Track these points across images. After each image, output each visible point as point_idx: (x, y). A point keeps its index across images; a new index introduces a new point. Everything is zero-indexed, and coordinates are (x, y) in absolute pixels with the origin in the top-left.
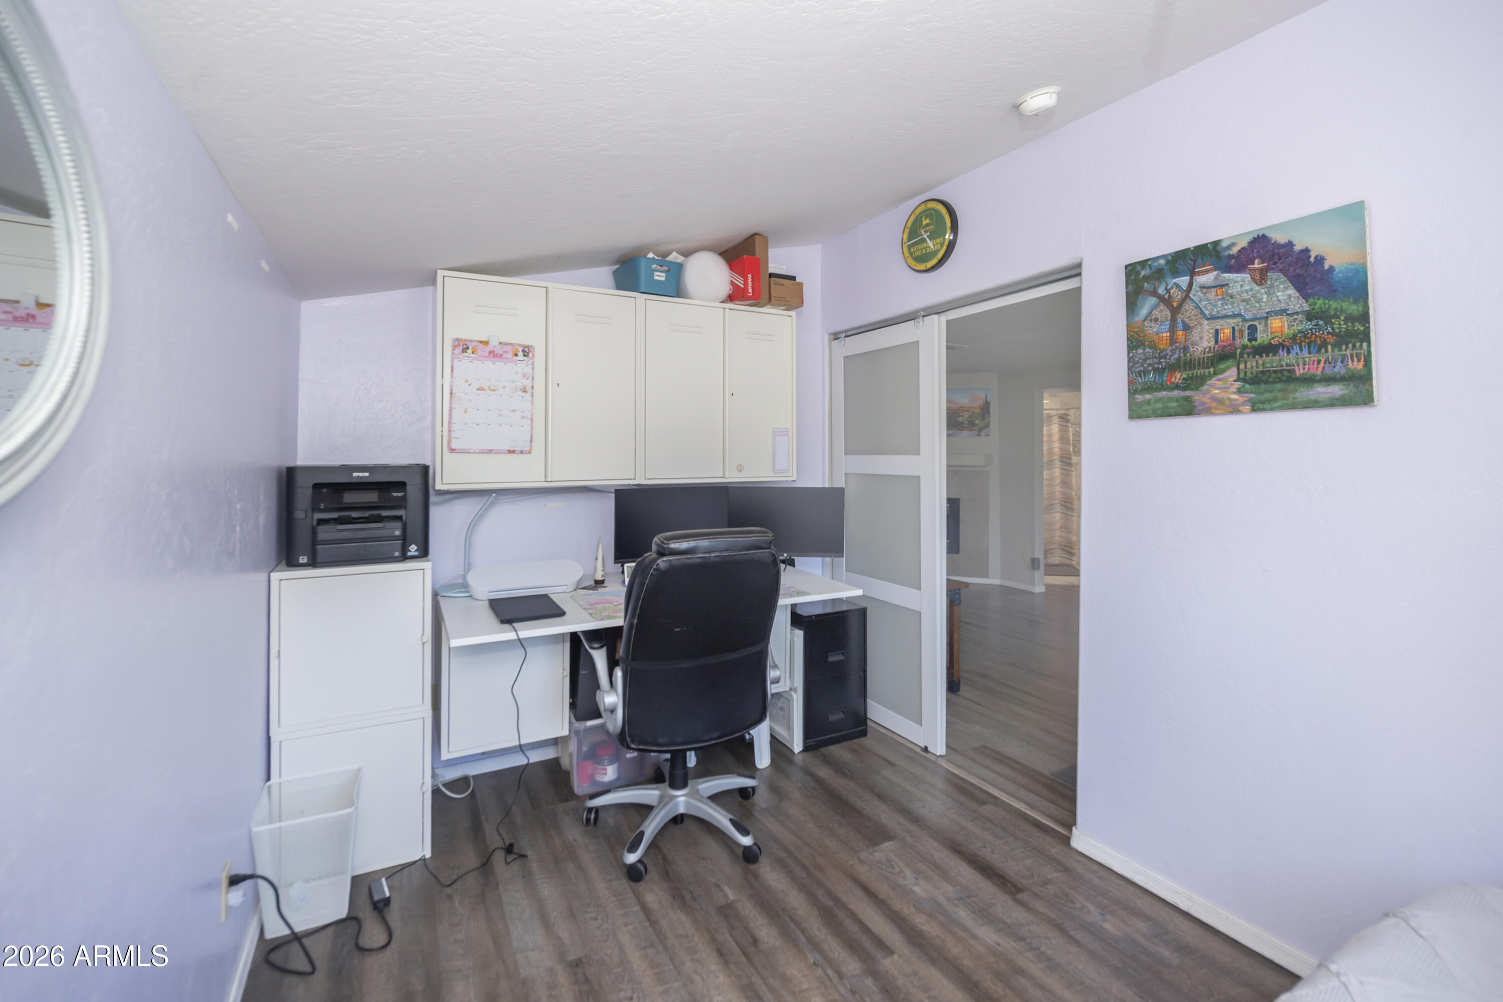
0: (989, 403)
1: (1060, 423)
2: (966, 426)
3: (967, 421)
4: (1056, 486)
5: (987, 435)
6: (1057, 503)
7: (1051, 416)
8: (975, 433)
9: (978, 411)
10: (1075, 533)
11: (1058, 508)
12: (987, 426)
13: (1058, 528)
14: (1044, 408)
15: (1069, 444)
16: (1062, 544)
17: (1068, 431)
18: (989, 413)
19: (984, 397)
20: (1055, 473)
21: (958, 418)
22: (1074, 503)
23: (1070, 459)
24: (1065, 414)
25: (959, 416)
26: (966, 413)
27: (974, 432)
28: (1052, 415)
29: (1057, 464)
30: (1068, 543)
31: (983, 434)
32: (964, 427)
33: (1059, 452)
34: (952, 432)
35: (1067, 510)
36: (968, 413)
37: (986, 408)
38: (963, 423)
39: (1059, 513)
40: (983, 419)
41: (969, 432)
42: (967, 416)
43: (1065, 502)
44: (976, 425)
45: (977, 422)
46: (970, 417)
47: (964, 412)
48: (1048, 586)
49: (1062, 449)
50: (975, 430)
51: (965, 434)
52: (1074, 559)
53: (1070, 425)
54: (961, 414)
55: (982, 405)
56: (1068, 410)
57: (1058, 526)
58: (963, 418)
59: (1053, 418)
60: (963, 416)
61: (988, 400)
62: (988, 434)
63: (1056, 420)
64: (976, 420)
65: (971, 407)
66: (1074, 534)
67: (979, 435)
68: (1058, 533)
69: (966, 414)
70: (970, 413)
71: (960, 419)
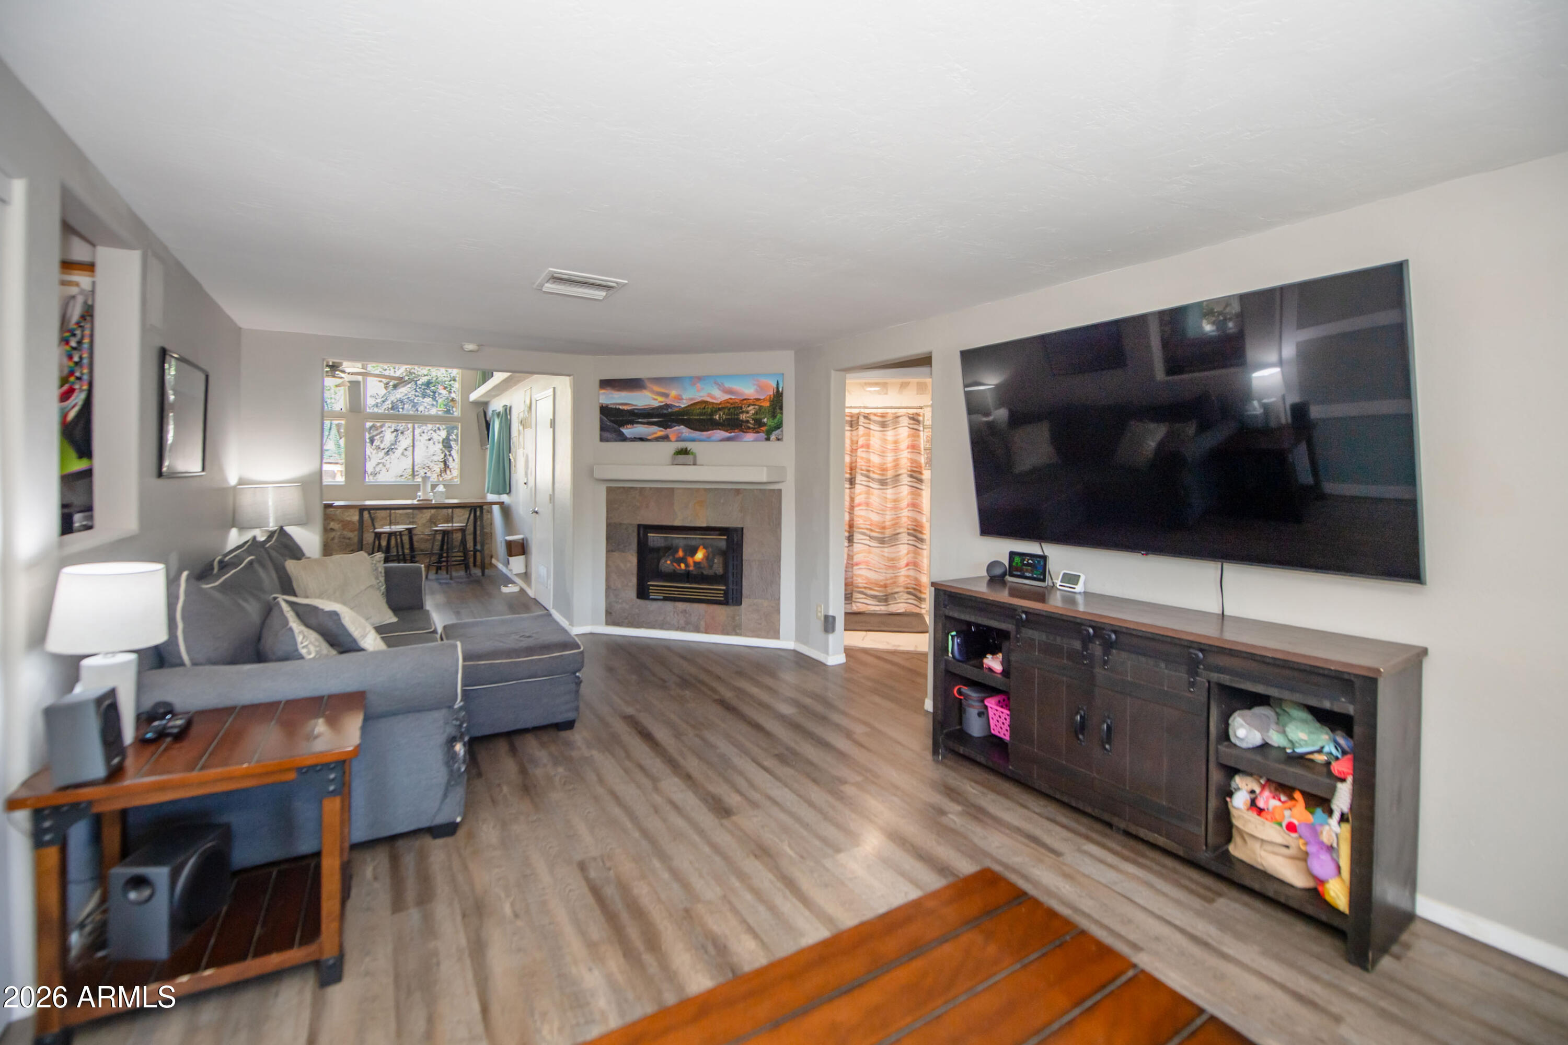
0: (782, 393)
1: (911, 426)
2: (751, 426)
3: (753, 419)
4: (902, 509)
5: (778, 440)
6: (904, 532)
7: (898, 417)
8: (763, 435)
9: (767, 404)
10: (926, 572)
11: (904, 538)
12: (779, 426)
13: (904, 565)
14: (847, 405)
15: (920, 453)
16: (909, 586)
17: (919, 436)
18: (781, 408)
19: (775, 385)
20: (901, 492)
21: (741, 415)
22: (925, 532)
23: (921, 473)
24: (916, 414)
25: (743, 412)
26: (751, 407)
27: (761, 434)
28: (899, 414)
29: (905, 479)
30: (916, 585)
31: (773, 437)
32: (749, 428)
33: (909, 464)
34: (733, 434)
35: (915, 541)
36: (754, 408)
37: (777, 400)
38: (748, 422)
39: (906, 545)
40: (774, 416)
41: (755, 435)
42: (753, 412)
43: (915, 530)
44: (765, 424)
45: (765, 420)
46: (756, 413)
47: (749, 406)
48: (849, 652)
49: (913, 461)
50: (763, 432)
52: (923, 606)
53: (921, 429)
54: (744, 409)
55: (772, 397)
56: (921, 408)
57: (903, 562)
58: (748, 415)
59: (901, 419)
60: (747, 412)
61: (780, 390)
62: (780, 437)
63: (905, 421)
64: (764, 418)
65: (758, 400)
66: (924, 573)
67: (768, 439)
68: (903, 572)
69: (752, 409)
70: (756, 407)
71: (743, 417)
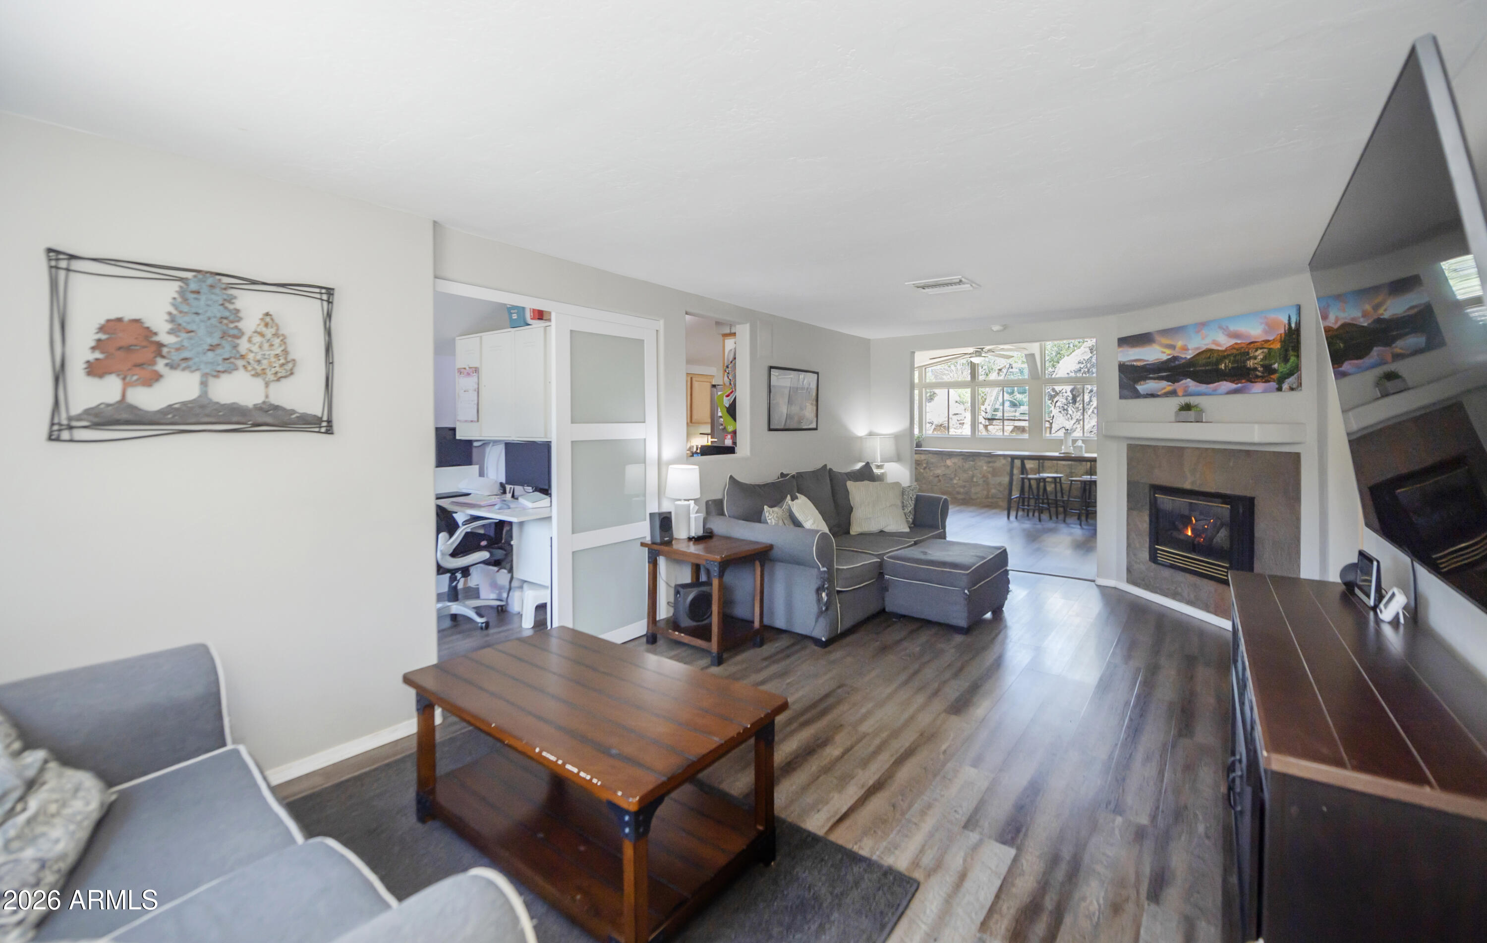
0: (1296, 331)
2: (1259, 374)
3: (1262, 366)
5: (1294, 390)
8: (1274, 385)
9: (1278, 345)
12: (1295, 371)
18: (1298, 349)
19: (1286, 322)
21: (1248, 362)
25: (1250, 359)
26: (1259, 352)
27: (1271, 383)
31: (1285, 386)
32: (1257, 377)
34: (1240, 385)
36: (1263, 352)
37: (1290, 339)
38: (1255, 369)
40: (1286, 360)
41: (1265, 384)
42: (1260, 357)
44: (1275, 371)
45: (1276, 366)
46: (1265, 358)
47: (1256, 350)
50: (1274, 381)
51: (1259, 387)
54: (1251, 355)
55: (1283, 335)
58: (1256, 361)
60: (1255, 358)
61: (1294, 326)
62: (1295, 386)
64: (1275, 363)
65: (1267, 341)
67: (1280, 389)
69: (1260, 355)
70: (1265, 350)
71: (1250, 364)
